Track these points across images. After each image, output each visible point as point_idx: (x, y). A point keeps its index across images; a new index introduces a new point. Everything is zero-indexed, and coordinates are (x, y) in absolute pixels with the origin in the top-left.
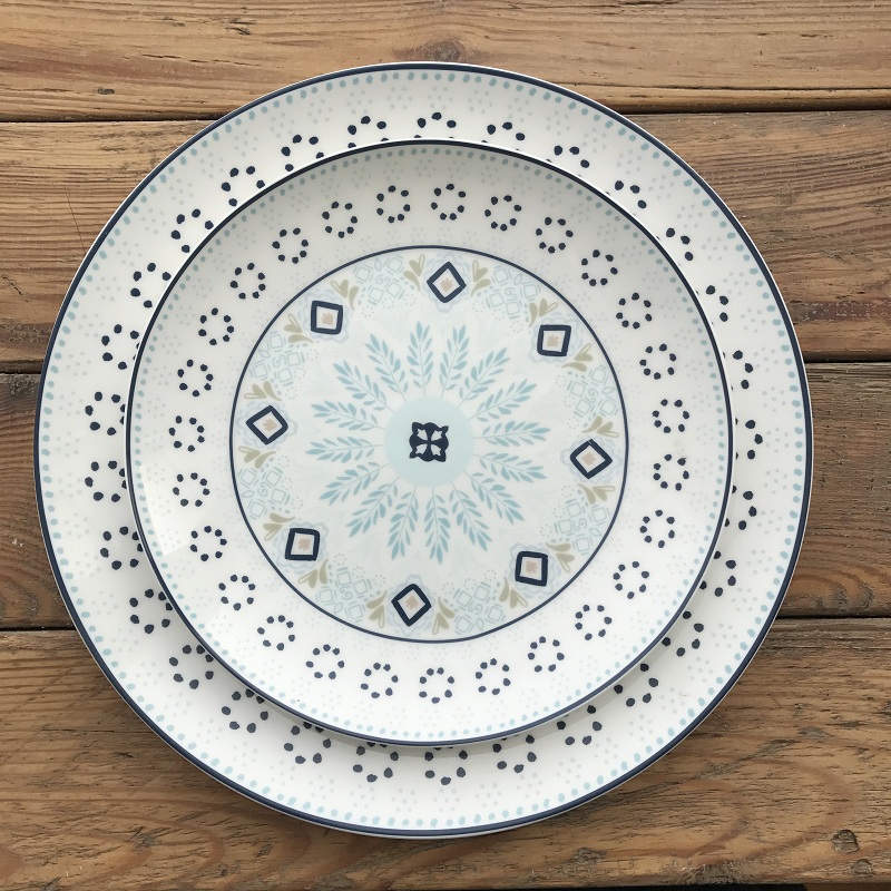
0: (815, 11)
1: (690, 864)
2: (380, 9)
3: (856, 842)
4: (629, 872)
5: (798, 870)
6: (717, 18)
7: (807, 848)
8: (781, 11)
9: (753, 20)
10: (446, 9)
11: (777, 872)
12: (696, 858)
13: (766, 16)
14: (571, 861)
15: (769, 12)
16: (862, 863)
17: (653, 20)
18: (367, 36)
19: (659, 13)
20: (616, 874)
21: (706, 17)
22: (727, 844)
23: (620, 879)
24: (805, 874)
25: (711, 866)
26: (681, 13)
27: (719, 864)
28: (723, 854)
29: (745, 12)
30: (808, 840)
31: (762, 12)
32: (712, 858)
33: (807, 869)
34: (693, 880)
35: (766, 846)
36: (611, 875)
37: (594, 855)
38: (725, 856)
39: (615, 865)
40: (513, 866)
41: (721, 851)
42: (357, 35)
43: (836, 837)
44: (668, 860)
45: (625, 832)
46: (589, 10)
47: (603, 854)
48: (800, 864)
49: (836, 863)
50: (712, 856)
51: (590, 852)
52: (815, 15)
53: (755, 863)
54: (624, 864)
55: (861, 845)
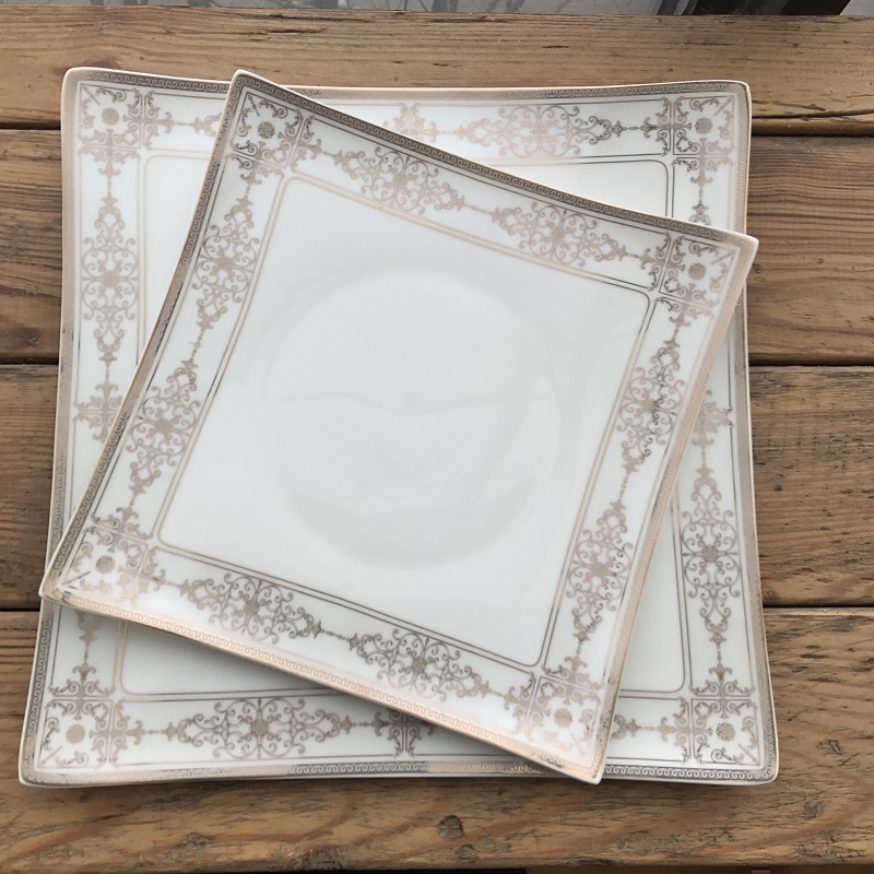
0: (447, 43)
1: (297, 849)
2: (42, 30)
3: (461, 828)
4: (237, 857)
5: (403, 856)
6: (356, 46)
7: (414, 834)
8: (416, 42)
9: (389, 49)
10: (105, 32)
11: (383, 858)
12: (304, 844)
13: (402, 46)
14: (179, 846)
15: (405, 43)
16: (465, 848)
17: (298, 47)
18: (29, 53)
19: (304, 41)
20: (223, 859)
21: (346, 45)
22: (335, 830)
23: (228, 865)
24: (409, 860)
25: (317, 852)
26: (322, 41)
27: (325, 849)
28: (331, 840)
29: (382, 42)
30: (415, 825)
31: (398, 42)
32: (319, 843)
33: (412, 855)
34: (299, 866)
35: (372, 831)
36: (218, 860)
37: (202, 840)
38: (332, 842)
39: (222, 850)
40: (121, 851)
41: (328, 836)
42: (20, 53)
43: (442, 823)
44: (276, 845)
45: (236, 816)
46: (238, 36)
47: (212, 839)
48: (406, 849)
49: (440, 848)
50: (319, 842)
51: (201, 836)
52: (446, 46)
53: (362, 849)
54: (233, 849)
55: (466, 830)
